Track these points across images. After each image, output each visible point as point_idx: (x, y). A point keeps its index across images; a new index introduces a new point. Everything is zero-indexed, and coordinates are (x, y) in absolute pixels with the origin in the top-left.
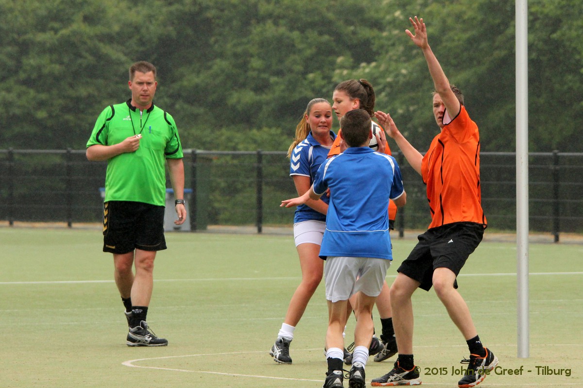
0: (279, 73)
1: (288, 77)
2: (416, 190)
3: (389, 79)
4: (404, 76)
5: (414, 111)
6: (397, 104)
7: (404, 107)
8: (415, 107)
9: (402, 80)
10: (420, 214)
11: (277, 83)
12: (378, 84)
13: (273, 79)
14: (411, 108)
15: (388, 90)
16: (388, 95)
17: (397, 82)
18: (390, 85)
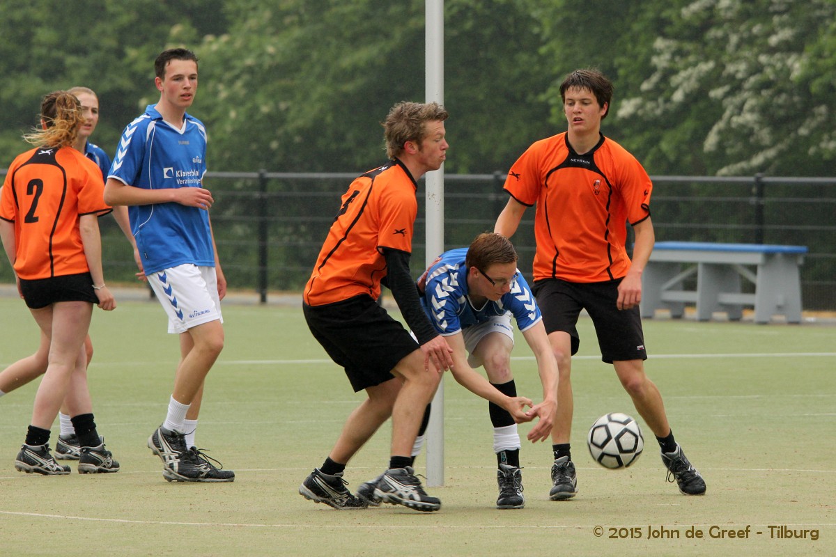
0: (79, 51)
1: (95, 56)
2: (290, 230)
3: (249, 61)
4: (272, 56)
5: (287, 110)
6: (260, 98)
7: (271, 103)
8: (289, 103)
9: (267, 62)
10: (296, 268)
11: (77, 66)
12: (233, 68)
13: (70, 60)
14: (283, 106)
15: (246, 77)
16: (247, 85)
17: (260, 66)
18: (250, 70)
